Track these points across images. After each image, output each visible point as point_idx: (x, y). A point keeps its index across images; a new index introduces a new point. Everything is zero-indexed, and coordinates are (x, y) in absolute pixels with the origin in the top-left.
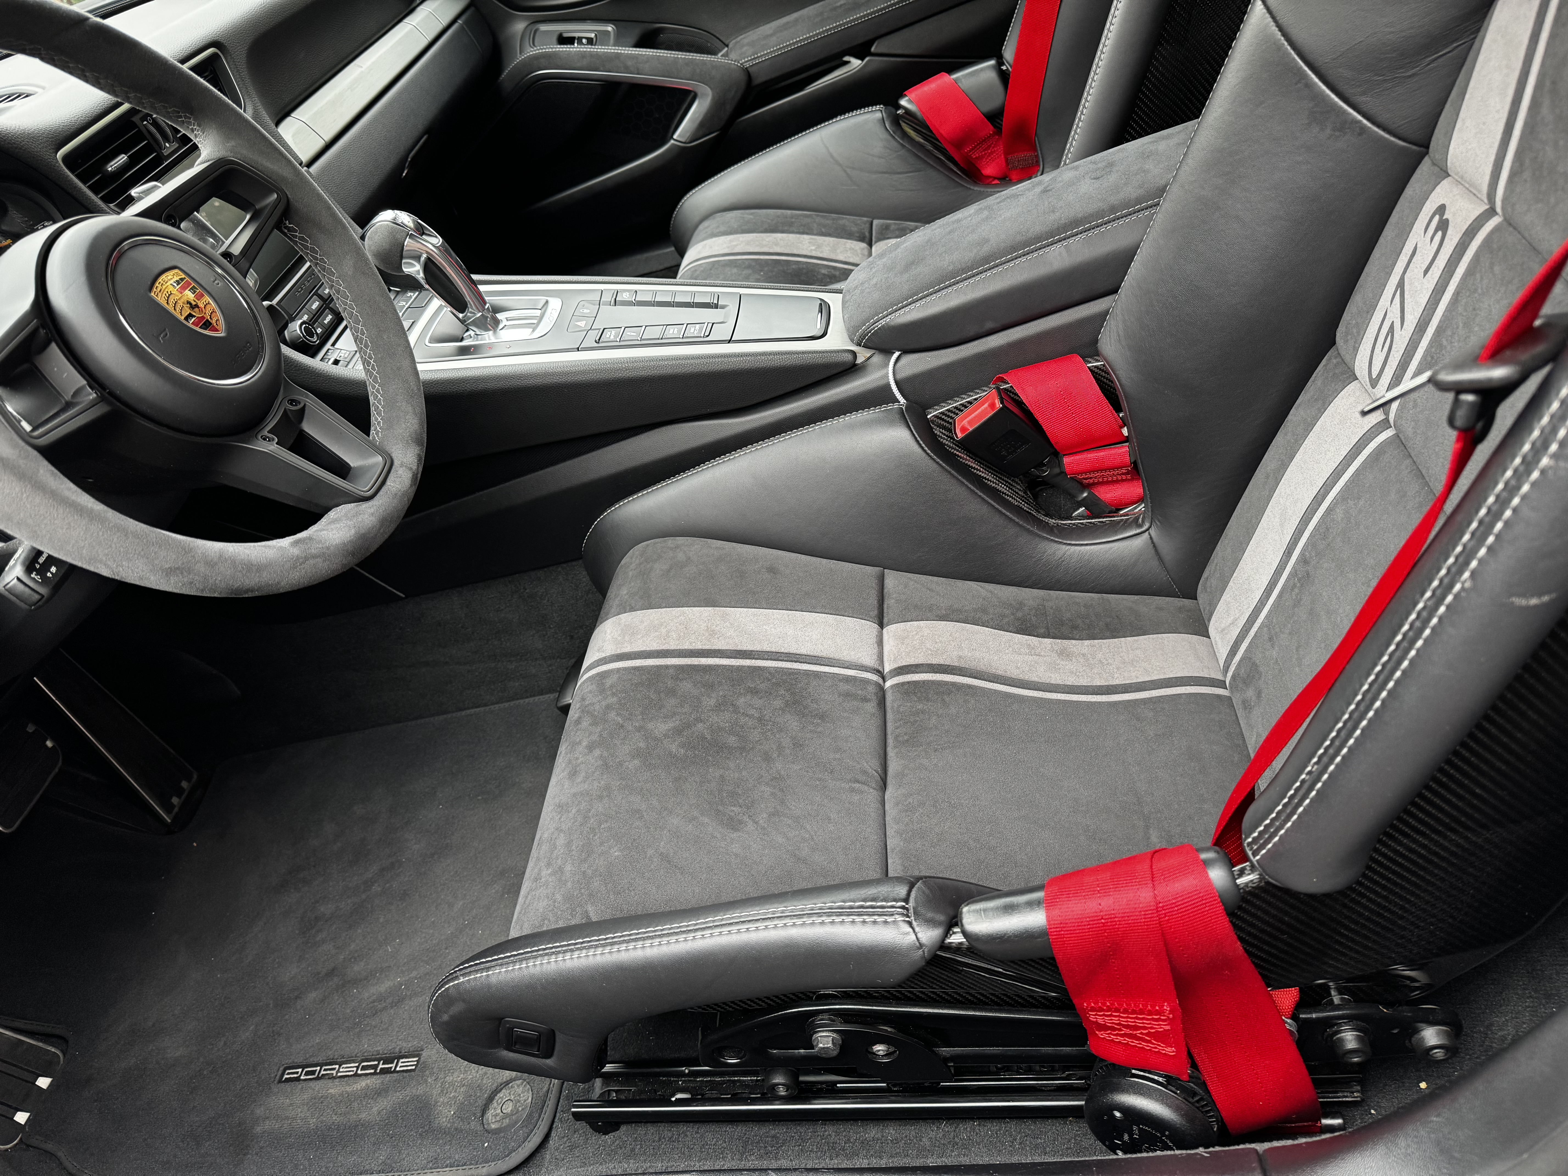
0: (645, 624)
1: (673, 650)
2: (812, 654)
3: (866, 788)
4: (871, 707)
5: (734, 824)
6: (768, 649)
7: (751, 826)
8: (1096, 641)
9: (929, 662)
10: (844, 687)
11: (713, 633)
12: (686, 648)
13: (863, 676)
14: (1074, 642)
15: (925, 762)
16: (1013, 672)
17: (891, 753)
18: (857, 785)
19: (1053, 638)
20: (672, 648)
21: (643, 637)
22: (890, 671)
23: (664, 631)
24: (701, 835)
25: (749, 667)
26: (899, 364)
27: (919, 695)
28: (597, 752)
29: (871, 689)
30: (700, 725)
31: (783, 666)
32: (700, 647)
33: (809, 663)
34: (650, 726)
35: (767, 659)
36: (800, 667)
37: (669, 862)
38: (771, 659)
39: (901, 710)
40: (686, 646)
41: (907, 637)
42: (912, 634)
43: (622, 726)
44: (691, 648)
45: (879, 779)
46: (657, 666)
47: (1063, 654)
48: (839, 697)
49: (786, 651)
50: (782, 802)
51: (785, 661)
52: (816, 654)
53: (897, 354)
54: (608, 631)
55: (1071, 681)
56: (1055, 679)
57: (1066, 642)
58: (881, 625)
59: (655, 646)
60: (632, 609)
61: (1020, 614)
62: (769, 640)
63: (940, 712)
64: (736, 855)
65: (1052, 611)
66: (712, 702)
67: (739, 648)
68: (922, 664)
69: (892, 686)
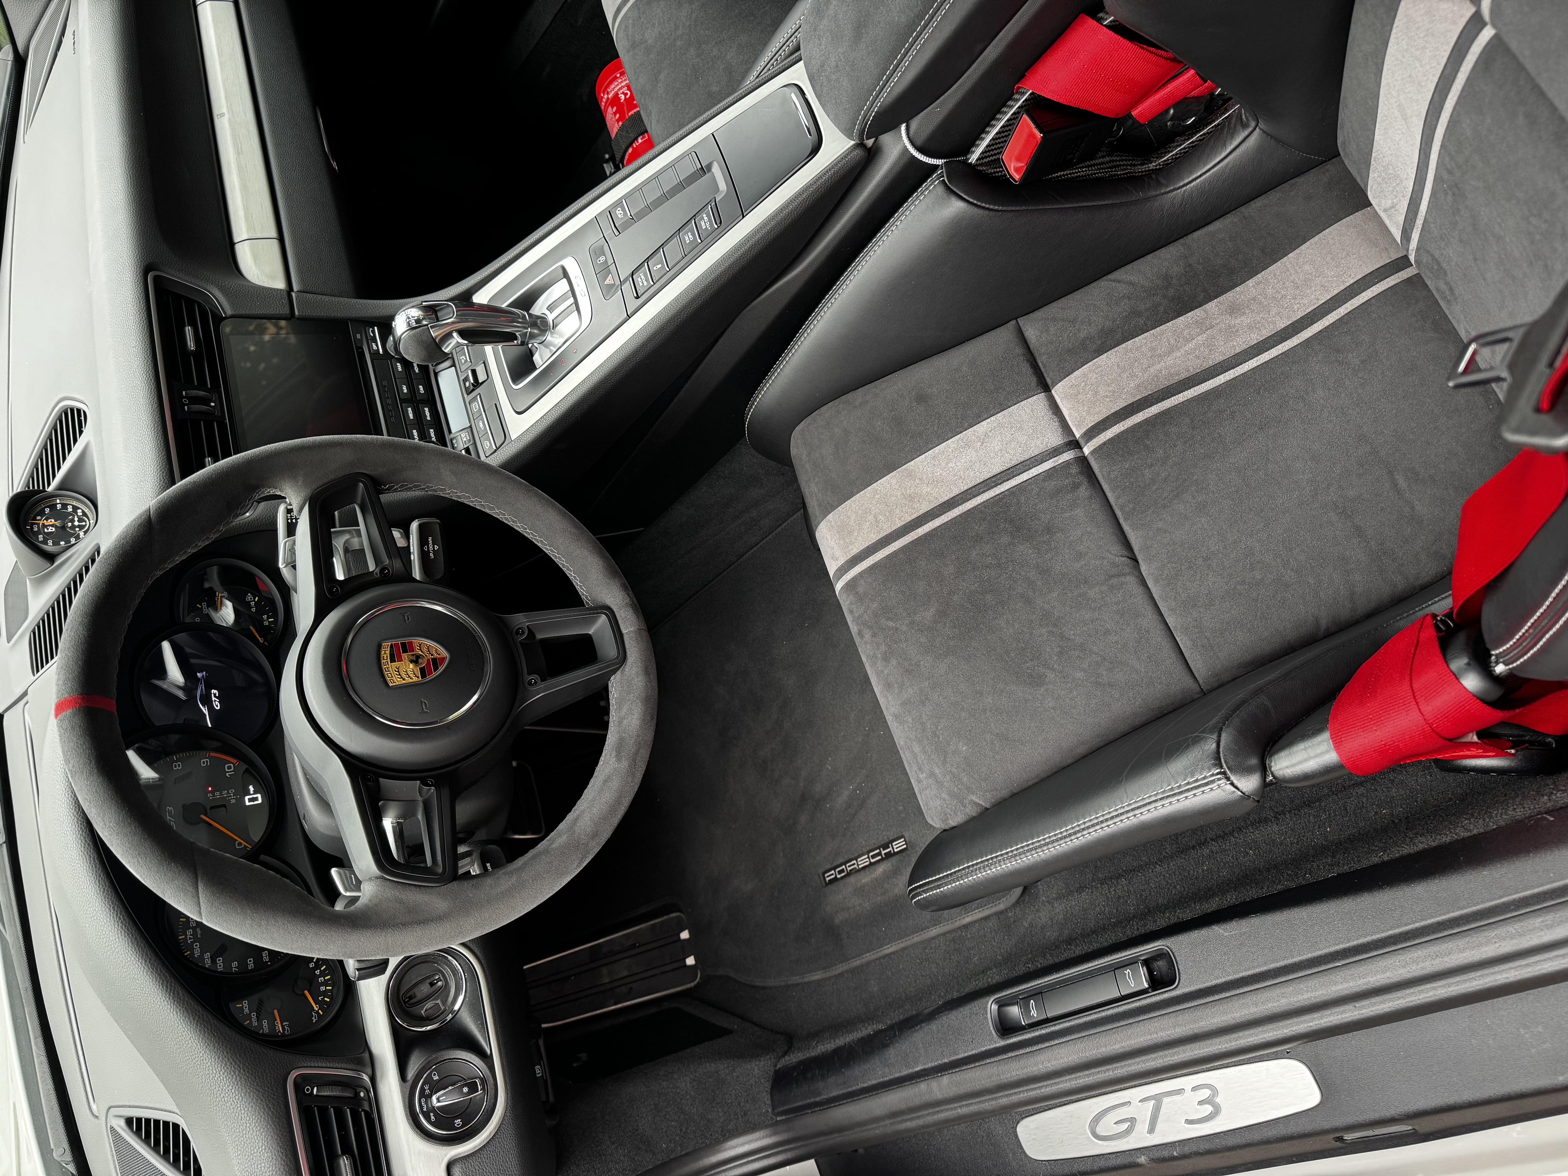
0: (852, 518)
1: (890, 534)
2: (1005, 468)
3: (1123, 579)
4: (1084, 491)
5: (1036, 680)
6: (966, 488)
7: (1051, 676)
8: (1259, 276)
9: (1113, 411)
10: (1051, 485)
11: (911, 498)
12: (899, 525)
13: (1061, 461)
14: (1238, 289)
15: (1160, 524)
16: (1195, 366)
17: (1126, 528)
18: (1114, 581)
19: (1216, 297)
20: (889, 531)
21: (859, 532)
22: (1082, 436)
23: (871, 518)
24: (1017, 704)
25: (960, 515)
26: (912, 132)
27: (1121, 452)
28: (894, 662)
29: (1074, 470)
30: (955, 598)
31: (988, 498)
32: (910, 519)
33: (1008, 480)
34: (917, 618)
35: (971, 499)
36: (1002, 490)
37: (1007, 739)
38: (975, 496)
39: (1112, 476)
40: (899, 524)
41: (1079, 393)
42: (1081, 387)
43: (897, 629)
44: (903, 523)
45: (1129, 561)
46: (888, 557)
47: (1234, 310)
48: (1052, 499)
49: (982, 480)
50: (1062, 637)
51: (986, 491)
52: (1009, 466)
53: (903, 127)
54: (829, 537)
55: (1255, 338)
56: (1240, 344)
57: (1230, 295)
58: (1046, 389)
59: (874, 538)
60: (833, 508)
61: (1171, 293)
62: (961, 477)
63: (1149, 461)
64: (1054, 708)
65: (1200, 267)
66: (951, 569)
67: (941, 500)
68: (1107, 417)
69: (1092, 453)
